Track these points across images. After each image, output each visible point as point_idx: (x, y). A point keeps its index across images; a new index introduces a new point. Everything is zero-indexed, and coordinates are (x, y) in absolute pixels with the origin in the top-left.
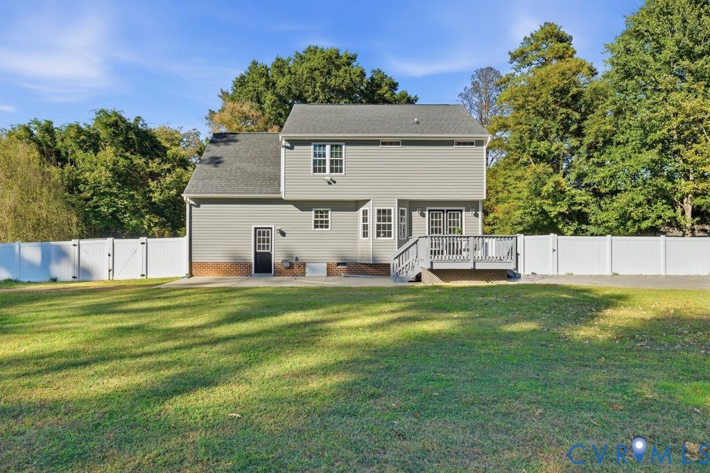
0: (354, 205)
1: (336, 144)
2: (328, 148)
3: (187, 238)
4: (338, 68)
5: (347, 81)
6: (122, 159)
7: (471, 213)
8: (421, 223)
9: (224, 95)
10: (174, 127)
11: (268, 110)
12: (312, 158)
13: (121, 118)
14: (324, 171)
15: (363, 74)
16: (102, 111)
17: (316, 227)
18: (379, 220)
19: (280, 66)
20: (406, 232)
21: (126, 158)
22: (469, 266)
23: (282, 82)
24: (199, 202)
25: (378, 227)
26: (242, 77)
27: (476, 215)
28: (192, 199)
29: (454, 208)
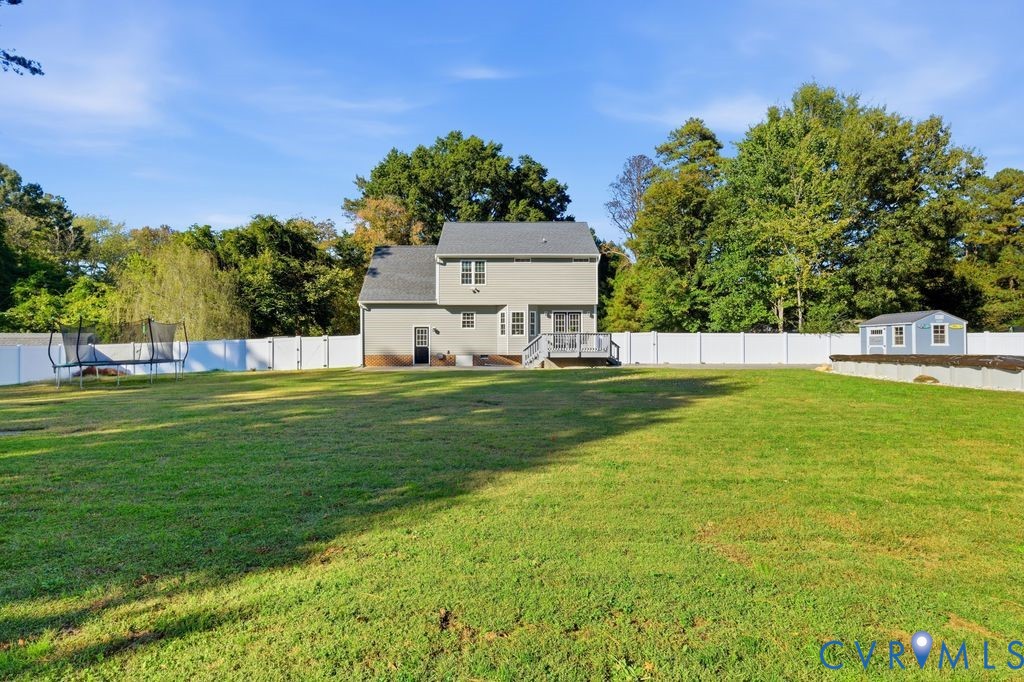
0: (494, 309)
1: (480, 261)
2: (473, 264)
3: (360, 335)
4: (483, 159)
5: (493, 174)
6: (280, 263)
7: (588, 315)
8: (547, 323)
9: (361, 182)
10: (308, 217)
11: (411, 206)
12: (461, 272)
13: (277, 223)
14: (470, 282)
15: (508, 167)
16: (258, 216)
17: (464, 326)
18: (514, 321)
19: (423, 155)
20: (535, 330)
21: (283, 261)
22: (576, 355)
23: (425, 175)
24: (370, 307)
25: (513, 326)
26: (382, 167)
27: (592, 317)
28: (365, 304)
29: (574, 311)
